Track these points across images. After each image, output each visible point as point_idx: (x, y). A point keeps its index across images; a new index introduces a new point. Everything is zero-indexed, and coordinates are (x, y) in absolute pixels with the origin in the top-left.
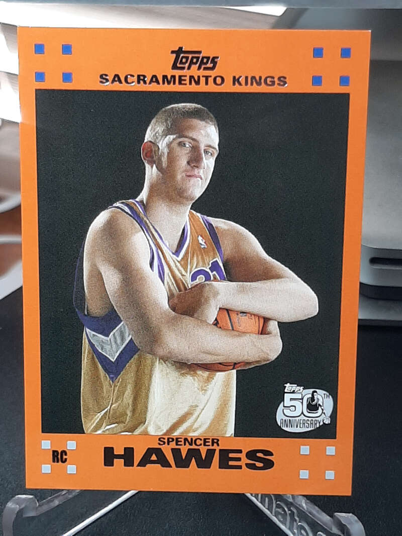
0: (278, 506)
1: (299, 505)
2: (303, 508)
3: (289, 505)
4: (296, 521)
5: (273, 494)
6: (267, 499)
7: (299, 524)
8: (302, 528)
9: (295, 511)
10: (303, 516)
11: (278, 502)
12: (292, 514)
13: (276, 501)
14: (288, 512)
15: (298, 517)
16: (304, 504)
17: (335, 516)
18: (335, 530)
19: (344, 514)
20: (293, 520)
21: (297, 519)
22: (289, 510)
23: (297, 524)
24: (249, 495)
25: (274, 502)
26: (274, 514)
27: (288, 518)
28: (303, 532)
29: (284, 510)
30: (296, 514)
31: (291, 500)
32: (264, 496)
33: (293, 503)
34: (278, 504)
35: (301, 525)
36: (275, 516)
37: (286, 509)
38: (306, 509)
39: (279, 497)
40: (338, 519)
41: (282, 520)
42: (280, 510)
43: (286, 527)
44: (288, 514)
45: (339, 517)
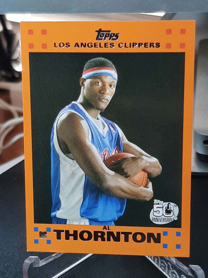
0: (162, 262)
1: (172, 261)
2: (174, 263)
3: (167, 261)
4: (170, 269)
5: (159, 256)
6: (156, 259)
7: (172, 271)
8: (174, 273)
9: (170, 264)
10: (174, 267)
11: (162, 260)
12: (169, 266)
13: (161, 260)
14: (167, 265)
15: (172, 267)
16: (174, 261)
17: (189, 266)
18: (190, 274)
19: (194, 266)
20: (169, 269)
21: (171, 269)
22: (167, 264)
23: (171, 271)
24: (147, 257)
25: (160, 260)
26: (160, 266)
27: (167, 268)
28: (174, 275)
29: (164, 264)
30: (170, 266)
31: (168, 259)
32: (155, 257)
33: (169, 260)
34: (162, 261)
35: (173, 272)
36: (160, 267)
37: (166, 264)
38: (175, 263)
39: (162, 258)
40: (191, 268)
41: (164, 269)
42: (163, 264)
43: (166, 273)
44: (167, 266)
45: (191, 267)
